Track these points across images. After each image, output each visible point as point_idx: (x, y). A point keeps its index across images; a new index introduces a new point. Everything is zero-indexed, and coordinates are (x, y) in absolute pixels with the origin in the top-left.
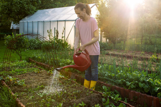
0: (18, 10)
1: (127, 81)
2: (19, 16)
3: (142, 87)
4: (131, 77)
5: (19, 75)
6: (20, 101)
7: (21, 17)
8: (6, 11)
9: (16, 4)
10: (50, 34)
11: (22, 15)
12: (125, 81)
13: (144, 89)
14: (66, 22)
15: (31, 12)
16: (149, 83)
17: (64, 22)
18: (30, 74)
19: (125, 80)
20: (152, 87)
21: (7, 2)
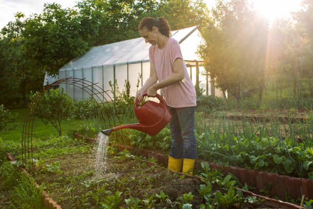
0: (57, 50)
1: (251, 155)
2: (59, 61)
3: (280, 162)
4: (259, 147)
5: (52, 158)
6: (48, 195)
7: (63, 63)
8: (34, 53)
9: (53, 39)
10: (115, 88)
11: (64, 59)
12: (247, 154)
13: (285, 168)
14: (143, 64)
15: (80, 50)
16: (294, 155)
17: (140, 64)
18: (72, 156)
19: (249, 153)
20: (299, 161)
21: (36, 37)
